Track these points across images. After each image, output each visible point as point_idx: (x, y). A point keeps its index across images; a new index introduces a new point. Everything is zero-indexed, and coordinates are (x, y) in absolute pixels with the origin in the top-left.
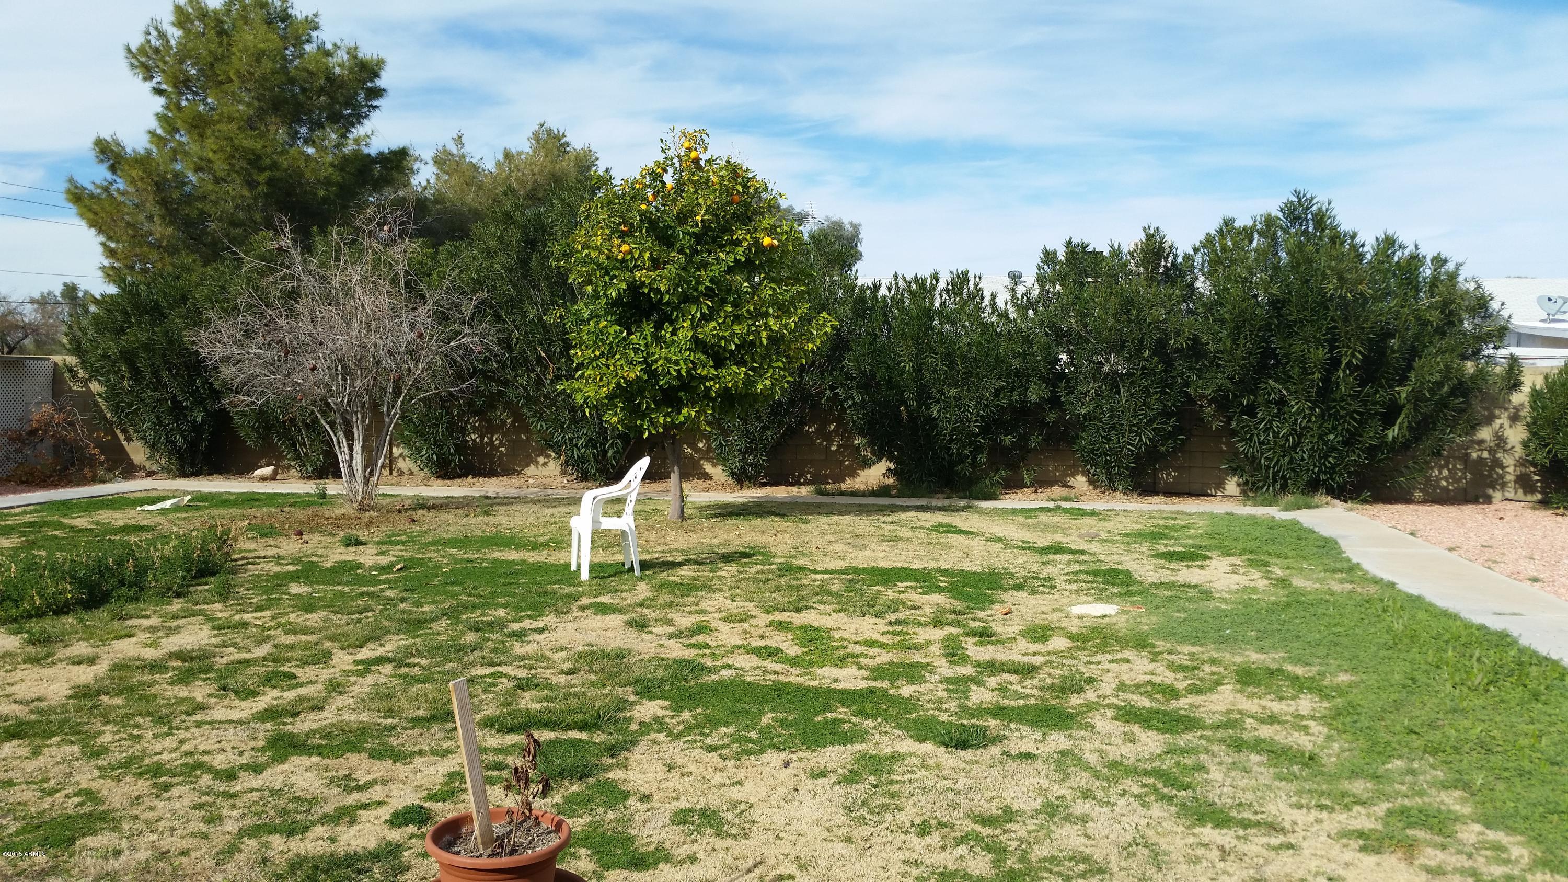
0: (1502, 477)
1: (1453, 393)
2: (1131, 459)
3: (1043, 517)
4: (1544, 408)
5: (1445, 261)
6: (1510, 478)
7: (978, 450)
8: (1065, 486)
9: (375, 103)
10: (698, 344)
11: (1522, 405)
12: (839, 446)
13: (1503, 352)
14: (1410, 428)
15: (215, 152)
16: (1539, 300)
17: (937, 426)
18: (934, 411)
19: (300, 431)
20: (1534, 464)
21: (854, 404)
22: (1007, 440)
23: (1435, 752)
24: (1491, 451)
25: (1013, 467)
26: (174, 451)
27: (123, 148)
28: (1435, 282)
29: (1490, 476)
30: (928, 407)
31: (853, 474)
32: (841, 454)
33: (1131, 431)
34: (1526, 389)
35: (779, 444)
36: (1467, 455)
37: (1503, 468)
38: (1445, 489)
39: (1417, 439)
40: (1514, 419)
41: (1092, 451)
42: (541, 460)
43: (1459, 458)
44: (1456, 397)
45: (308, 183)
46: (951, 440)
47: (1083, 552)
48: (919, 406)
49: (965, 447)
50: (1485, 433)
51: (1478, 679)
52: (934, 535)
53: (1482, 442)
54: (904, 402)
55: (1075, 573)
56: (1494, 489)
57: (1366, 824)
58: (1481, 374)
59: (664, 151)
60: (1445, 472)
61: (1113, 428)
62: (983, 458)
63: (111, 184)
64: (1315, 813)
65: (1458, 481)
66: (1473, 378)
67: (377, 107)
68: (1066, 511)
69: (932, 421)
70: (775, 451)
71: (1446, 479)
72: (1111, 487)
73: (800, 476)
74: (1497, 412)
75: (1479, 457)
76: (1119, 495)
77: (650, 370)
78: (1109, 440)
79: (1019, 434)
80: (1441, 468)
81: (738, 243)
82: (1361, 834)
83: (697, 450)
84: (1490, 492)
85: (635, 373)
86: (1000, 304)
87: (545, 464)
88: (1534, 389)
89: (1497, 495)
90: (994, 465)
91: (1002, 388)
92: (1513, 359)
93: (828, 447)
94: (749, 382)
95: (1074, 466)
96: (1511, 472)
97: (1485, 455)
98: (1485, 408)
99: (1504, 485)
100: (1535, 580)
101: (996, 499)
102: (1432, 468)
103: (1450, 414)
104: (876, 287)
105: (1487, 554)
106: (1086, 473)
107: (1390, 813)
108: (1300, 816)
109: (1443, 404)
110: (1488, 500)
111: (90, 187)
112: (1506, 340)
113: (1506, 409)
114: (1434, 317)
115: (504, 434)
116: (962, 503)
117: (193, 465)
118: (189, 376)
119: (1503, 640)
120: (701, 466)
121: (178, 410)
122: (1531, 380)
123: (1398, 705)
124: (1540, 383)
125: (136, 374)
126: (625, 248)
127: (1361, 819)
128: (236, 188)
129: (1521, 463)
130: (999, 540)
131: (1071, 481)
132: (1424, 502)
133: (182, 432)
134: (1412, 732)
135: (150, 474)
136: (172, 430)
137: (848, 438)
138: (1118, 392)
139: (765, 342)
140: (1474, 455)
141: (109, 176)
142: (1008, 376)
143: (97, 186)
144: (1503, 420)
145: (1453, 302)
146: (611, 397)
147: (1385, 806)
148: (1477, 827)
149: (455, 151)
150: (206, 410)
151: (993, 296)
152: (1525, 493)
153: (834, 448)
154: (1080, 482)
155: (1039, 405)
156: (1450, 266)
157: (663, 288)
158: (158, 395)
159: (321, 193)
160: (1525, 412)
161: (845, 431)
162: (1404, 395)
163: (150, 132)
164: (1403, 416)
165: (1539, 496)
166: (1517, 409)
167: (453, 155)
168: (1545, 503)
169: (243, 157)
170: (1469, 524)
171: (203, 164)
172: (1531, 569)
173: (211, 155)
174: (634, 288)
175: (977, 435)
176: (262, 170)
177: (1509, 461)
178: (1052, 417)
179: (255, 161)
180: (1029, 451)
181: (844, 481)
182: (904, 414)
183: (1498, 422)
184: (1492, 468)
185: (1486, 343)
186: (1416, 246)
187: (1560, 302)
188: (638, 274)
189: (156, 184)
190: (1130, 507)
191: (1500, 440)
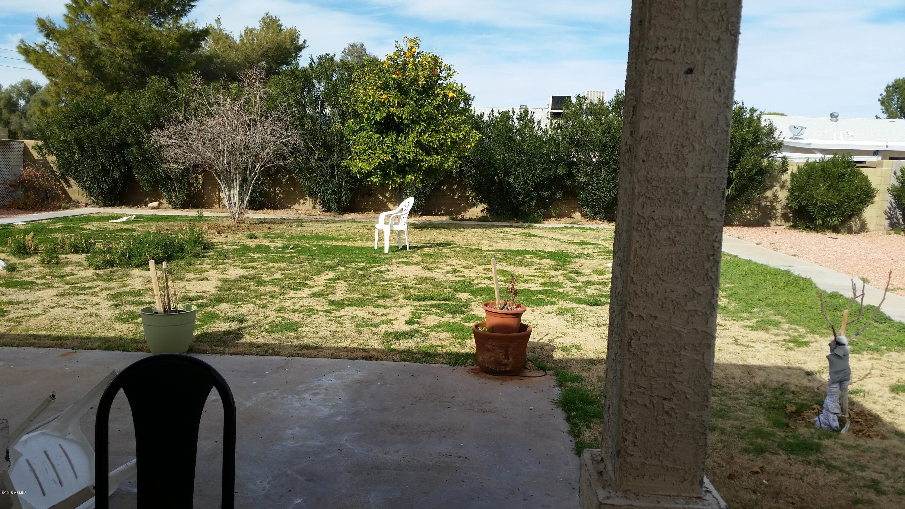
0: (775, 214)
1: (756, 174)
2: (605, 204)
3: (569, 231)
4: (797, 181)
5: (756, 111)
6: (779, 215)
7: (531, 199)
8: (570, 217)
9: (193, 4)
10: (419, 144)
11: (786, 181)
12: (459, 197)
13: (780, 155)
14: (736, 190)
15: (112, 29)
16: (790, 127)
17: (512, 186)
18: (512, 179)
19: (173, 183)
20: (791, 208)
21: (471, 175)
22: (546, 194)
23: (769, 306)
24: (771, 202)
25: (547, 208)
26: (102, 192)
27: (54, 24)
28: (751, 120)
29: (770, 214)
30: (508, 177)
31: (466, 211)
32: (460, 200)
33: (606, 190)
34: (789, 172)
35: (430, 195)
36: (760, 204)
37: (776, 210)
38: (749, 220)
39: (739, 195)
40: (782, 187)
41: (587, 200)
42: (302, 201)
43: (756, 205)
44: (758, 176)
45: (162, 48)
46: (519, 194)
47: (597, 244)
48: (504, 176)
49: (525, 198)
50: (769, 194)
51: (781, 284)
52: (524, 237)
53: (767, 197)
54: (497, 174)
55: (599, 252)
56: (771, 220)
57: (751, 324)
58: (770, 165)
59: (396, 47)
60: (749, 212)
61: (597, 189)
62: (533, 203)
63: (46, 44)
64: (731, 322)
65: (755, 216)
66: (766, 167)
67: (194, 6)
68: (577, 228)
69: (510, 184)
70: (428, 198)
71: (749, 215)
72: (593, 218)
73: (438, 211)
74: (775, 184)
75: (765, 205)
76: (598, 222)
77: (395, 156)
78: (595, 195)
79: (551, 191)
80: (747, 210)
81: (438, 95)
82: (750, 326)
83: (385, 197)
84: (770, 221)
85: (388, 158)
86: (543, 126)
87: (304, 203)
88: (792, 173)
89: (773, 223)
90: (538, 206)
91: (545, 168)
92: (785, 158)
93: (453, 197)
94: (442, 164)
95: (575, 207)
96: (779, 211)
97: (768, 204)
98: (769, 182)
99: (776, 218)
100: (795, 255)
101: (540, 223)
102: (743, 210)
103: (755, 183)
104: (481, 116)
105: (773, 246)
106: (580, 211)
107: (757, 322)
108: (727, 323)
109: (751, 179)
110: (769, 225)
111: (33, 45)
112: (782, 149)
113: (779, 182)
114: (750, 137)
115: (282, 187)
116: (527, 225)
117: (110, 200)
118: (112, 152)
119: (787, 273)
120: (387, 206)
121: (105, 171)
122: (793, 169)
123: (753, 293)
124: (795, 170)
125: (82, 151)
126: (385, 96)
127: (748, 323)
128: (122, 50)
129: (785, 207)
130: (556, 240)
131: (573, 215)
132: (739, 226)
133: (106, 183)
134: (760, 300)
135: (87, 205)
136: (102, 181)
137: (464, 192)
138: (601, 171)
139: (449, 144)
140: (763, 204)
141: (45, 40)
142: (548, 163)
143: (37, 45)
144: (777, 187)
145: (759, 131)
146: (376, 169)
147: (756, 320)
148: (788, 325)
149: (216, 27)
150: (120, 171)
151: (539, 122)
152: (785, 222)
153: (456, 197)
154: (577, 215)
155: (562, 177)
156: (758, 113)
157: (404, 116)
158: (94, 163)
159: (169, 54)
160: (788, 184)
161: (462, 189)
162: (734, 174)
163: (65, 15)
164: (733, 184)
165: (792, 224)
166: (784, 182)
167: (215, 29)
168: (794, 227)
169: (129, 34)
170: (762, 235)
171: (105, 36)
172: (793, 252)
173: (109, 31)
174: (389, 117)
175: (531, 192)
176: (139, 41)
177: (779, 207)
178: (568, 183)
179: (135, 36)
180: (555, 200)
181: (460, 214)
182: (497, 181)
183: (775, 188)
184: (771, 210)
185: (772, 150)
186: (743, 103)
187: (800, 129)
188: (391, 109)
189: (81, 46)
190: (606, 227)
191: (775, 197)
